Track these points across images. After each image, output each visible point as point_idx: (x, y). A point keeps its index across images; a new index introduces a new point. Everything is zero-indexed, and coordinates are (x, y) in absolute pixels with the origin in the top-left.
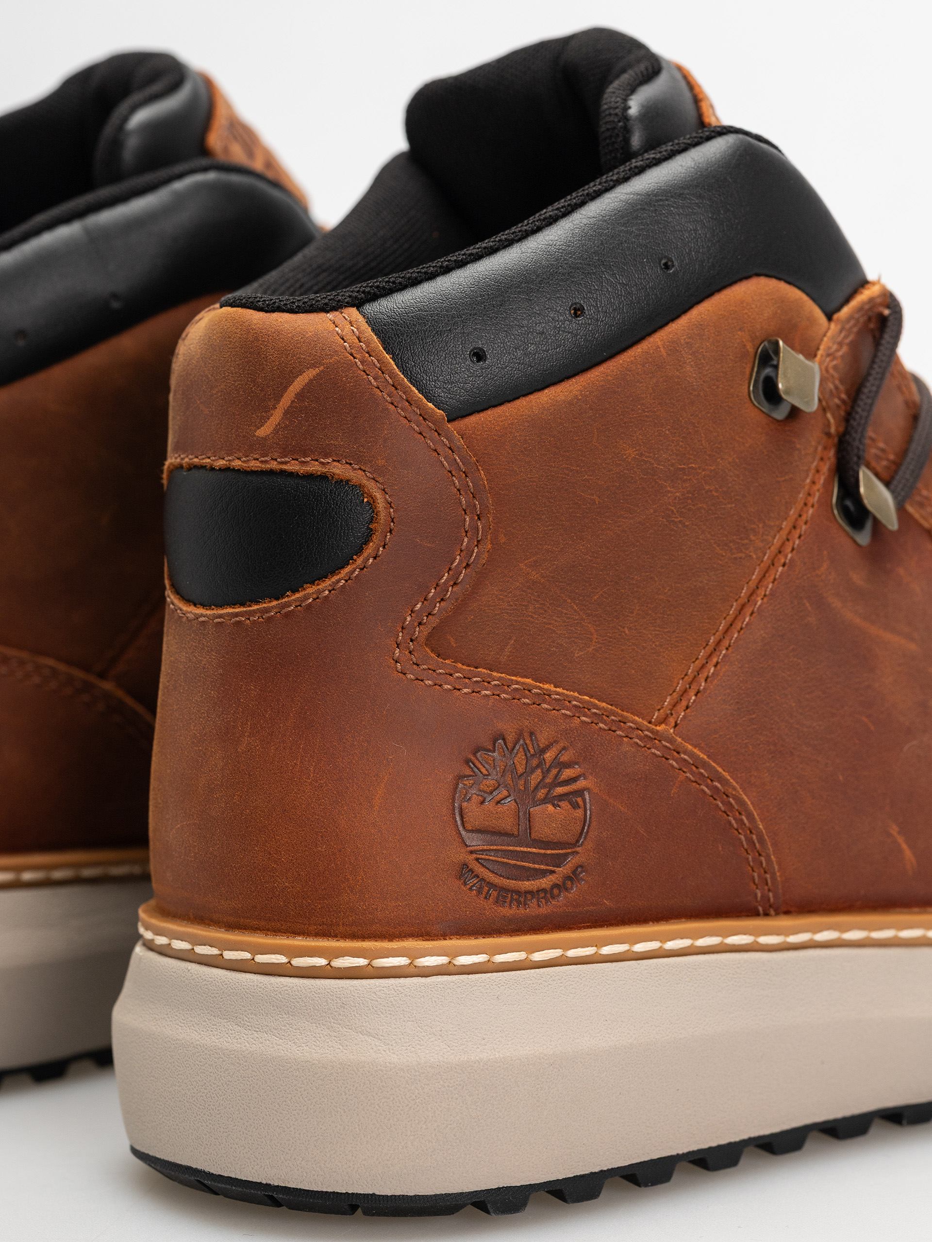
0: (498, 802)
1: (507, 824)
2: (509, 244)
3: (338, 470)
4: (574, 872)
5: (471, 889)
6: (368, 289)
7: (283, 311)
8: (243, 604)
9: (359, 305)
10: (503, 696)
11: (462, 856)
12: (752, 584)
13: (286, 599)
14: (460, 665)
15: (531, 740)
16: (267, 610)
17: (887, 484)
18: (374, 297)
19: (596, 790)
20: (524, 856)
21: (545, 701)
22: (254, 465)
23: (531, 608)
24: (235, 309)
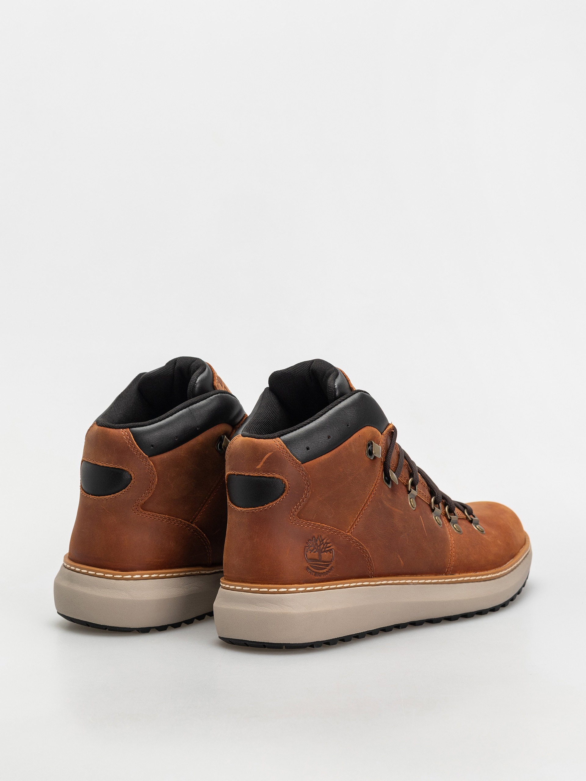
0: (314, 552)
1: (317, 557)
2: (312, 421)
3: (277, 476)
4: (331, 568)
5: (309, 572)
6: (281, 433)
7: (262, 439)
8: (254, 507)
9: (279, 437)
10: (314, 527)
11: (307, 565)
12: (367, 499)
13: (265, 506)
14: (304, 520)
15: (321, 538)
16: (260, 509)
17: (394, 473)
18: (283, 435)
19: (335, 549)
20: (320, 565)
21: (323, 528)
22: (256, 475)
23: (320, 507)
24: (250, 438)
